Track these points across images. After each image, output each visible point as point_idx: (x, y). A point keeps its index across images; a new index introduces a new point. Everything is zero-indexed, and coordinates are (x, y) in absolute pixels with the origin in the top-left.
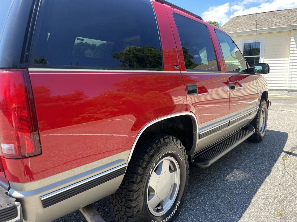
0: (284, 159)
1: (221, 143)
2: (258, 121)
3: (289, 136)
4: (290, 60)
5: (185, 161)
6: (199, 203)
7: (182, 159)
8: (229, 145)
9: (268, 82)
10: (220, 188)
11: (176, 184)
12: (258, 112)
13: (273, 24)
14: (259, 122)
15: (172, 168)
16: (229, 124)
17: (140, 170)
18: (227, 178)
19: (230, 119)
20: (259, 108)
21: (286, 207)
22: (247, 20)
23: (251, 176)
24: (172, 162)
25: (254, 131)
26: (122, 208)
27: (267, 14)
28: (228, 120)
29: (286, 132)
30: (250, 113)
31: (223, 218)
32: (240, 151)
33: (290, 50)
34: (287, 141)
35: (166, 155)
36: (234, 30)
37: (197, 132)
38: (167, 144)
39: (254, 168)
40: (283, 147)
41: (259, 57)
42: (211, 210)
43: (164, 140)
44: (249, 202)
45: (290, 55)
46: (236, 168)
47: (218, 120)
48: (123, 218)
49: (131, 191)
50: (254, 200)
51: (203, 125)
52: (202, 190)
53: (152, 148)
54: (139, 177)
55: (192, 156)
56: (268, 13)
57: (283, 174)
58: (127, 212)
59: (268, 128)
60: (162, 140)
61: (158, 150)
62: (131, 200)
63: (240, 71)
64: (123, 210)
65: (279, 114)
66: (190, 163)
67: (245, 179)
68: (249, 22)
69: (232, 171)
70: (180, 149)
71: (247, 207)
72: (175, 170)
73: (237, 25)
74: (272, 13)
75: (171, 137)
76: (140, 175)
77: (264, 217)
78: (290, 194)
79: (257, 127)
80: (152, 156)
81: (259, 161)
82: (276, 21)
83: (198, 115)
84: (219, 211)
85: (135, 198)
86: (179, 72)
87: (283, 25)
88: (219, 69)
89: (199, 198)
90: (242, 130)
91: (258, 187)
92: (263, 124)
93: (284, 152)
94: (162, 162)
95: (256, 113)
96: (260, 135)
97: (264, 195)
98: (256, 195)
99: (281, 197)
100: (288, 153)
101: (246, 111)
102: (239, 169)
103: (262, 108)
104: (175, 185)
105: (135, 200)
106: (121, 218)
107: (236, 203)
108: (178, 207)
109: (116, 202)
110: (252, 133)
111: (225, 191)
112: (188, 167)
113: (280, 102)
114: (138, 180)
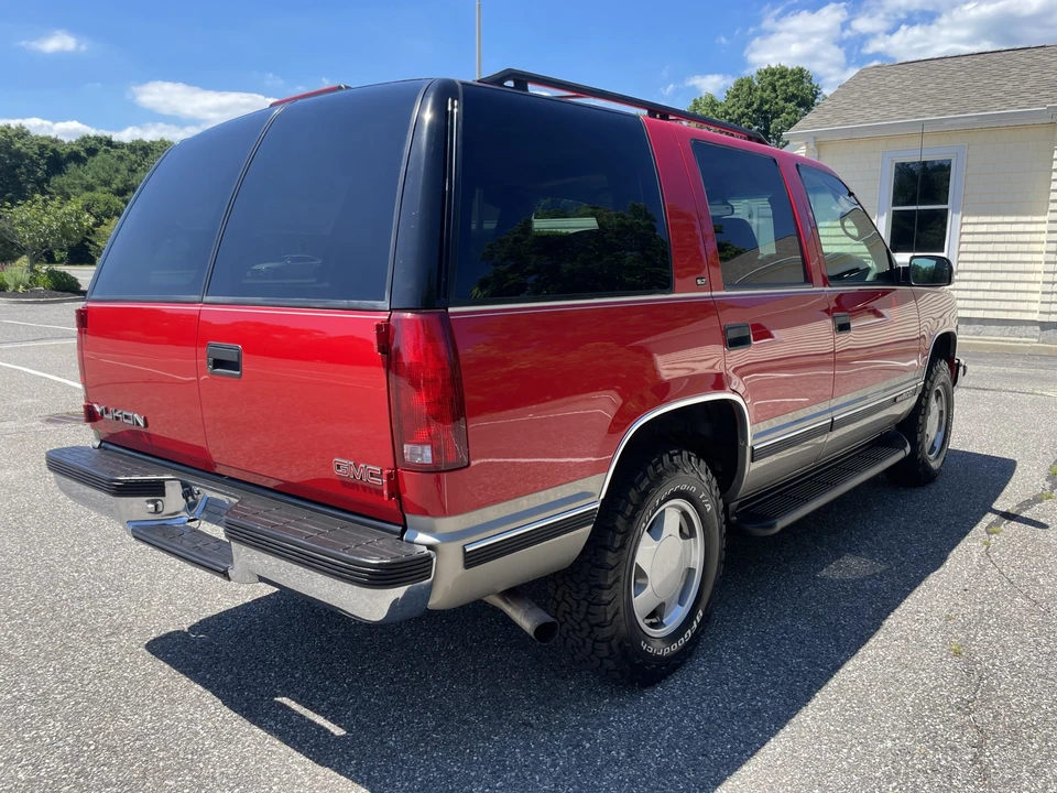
0: (989, 530)
1: (808, 479)
2: (921, 421)
3: (1018, 470)
4: (1050, 222)
5: (718, 515)
6: (748, 625)
7: (709, 507)
8: (832, 485)
9: (960, 304)
10: (804, 595)
11: (695, 570)
12: (921, 396)
13: (997, 99)
14: (924, 425)
15: (686, 530)
16: (832, 426)
17: (620, 523)
18: (824, 572)
19: (835, 413)
20: (925, 385)
21: (974, 639)
22: (907, 83)
23: (891, 569)
24: (685, 514)
25: (908, 449)
26: (578, 607)
27: (977, 59)
28: (829, 415)
29: (1011, 458)
30: (895, 399)
31: (809, 657)
32: (865, 507)
33: (1052, 188)
34: (1010, 484)
35: (674, 496)
36: (863, 116)
37: (746, 444)
38: (677, 468)
39: (902, 552)
40: (995, 498)
41: (947, 210)
42: (780, 640)
43: (671, 460)
44: (877, 627)
45: (1051, 204)
46: (850, 550)
47: (801, 414)
48: (581, 630)
49: (600, 567)
50: (891, 621)
51: (764, 426)
52: (756, 597)
53: (646, 474)
54: (619, 537)
55: (733, 505)
56: (982, 56)
57: (980, 566)
58: (592, 614)
59: (955, 443)
60: (666, 458)
61: (658, 480)
62: (600, 587)
63: (869, 278)
64: (583, 609)
65: (1001, 401)
66: (727, 522)
67: (873, 576)
68: (916, 91)
69: (839, 558)
70: (705, 484)
71: (871, 635)
72: (692, 534)
73: (875, 99)
74: (994, 57)
75: (685, 453)
76: (621, 533)
77: (913, 658)
78: (990, 611)
79: (919, 440)
80: (645, 495)
81: (917, 534)
82: (1005, 88)
83: (753, 401)
84: (801, 643)
85: (610, 581)
86: (709, 294)
87: (1029, 106)
88: (808, 280)
89: (747, 614)
90: (871, 448)
91: (905, 595)
92: (939, 430)
93: (996, 512)
94: (664, 510)
95: (916, 397)
96: (925, 465)
97: (919, 612)
98: (897, 611)
99: (963, 618)
100: (1008, 516)
101: (885, 390)
102: (856, 553)
103: (936, 382)
104: (690, 571)
105: (610, 587)
106: (574, 630)
107: (843, 627)
108: (699, 625)
109: (564, 593)
110: (900, 455)
111: (817, 601)
112: (724, 531)
113: (1012, 365)
114: (617, 545)
